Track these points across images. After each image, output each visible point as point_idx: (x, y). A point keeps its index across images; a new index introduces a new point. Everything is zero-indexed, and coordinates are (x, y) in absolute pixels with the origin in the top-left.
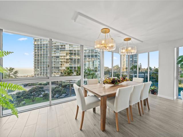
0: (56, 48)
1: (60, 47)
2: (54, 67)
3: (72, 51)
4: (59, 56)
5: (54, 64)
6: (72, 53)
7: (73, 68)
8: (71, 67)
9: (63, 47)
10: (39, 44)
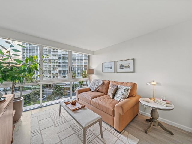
0: (48, 52)
1: (52, 50)
2: (46, 71)
3: (65, 54)
4: (51, 60)
5: (46, 68)
6: (65, 57)
7: (66, 71)
8: (64, 71)
9: (55, 50)
10: (28, 47)
